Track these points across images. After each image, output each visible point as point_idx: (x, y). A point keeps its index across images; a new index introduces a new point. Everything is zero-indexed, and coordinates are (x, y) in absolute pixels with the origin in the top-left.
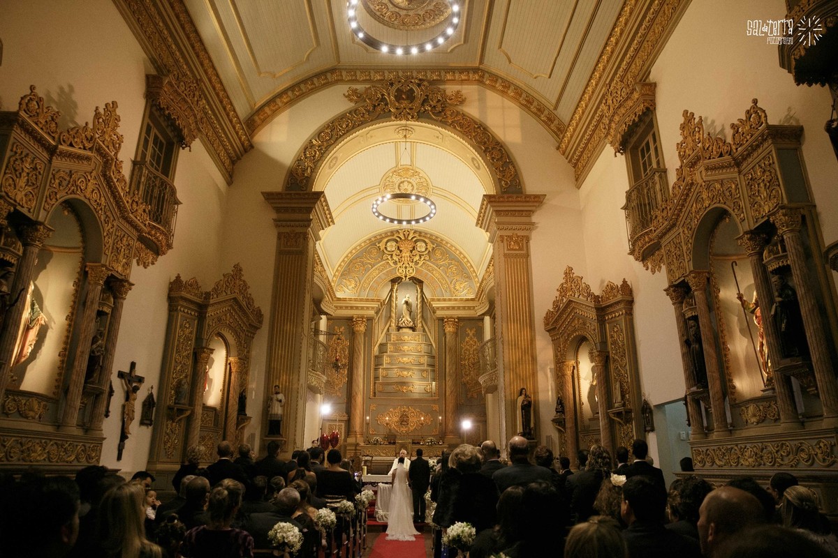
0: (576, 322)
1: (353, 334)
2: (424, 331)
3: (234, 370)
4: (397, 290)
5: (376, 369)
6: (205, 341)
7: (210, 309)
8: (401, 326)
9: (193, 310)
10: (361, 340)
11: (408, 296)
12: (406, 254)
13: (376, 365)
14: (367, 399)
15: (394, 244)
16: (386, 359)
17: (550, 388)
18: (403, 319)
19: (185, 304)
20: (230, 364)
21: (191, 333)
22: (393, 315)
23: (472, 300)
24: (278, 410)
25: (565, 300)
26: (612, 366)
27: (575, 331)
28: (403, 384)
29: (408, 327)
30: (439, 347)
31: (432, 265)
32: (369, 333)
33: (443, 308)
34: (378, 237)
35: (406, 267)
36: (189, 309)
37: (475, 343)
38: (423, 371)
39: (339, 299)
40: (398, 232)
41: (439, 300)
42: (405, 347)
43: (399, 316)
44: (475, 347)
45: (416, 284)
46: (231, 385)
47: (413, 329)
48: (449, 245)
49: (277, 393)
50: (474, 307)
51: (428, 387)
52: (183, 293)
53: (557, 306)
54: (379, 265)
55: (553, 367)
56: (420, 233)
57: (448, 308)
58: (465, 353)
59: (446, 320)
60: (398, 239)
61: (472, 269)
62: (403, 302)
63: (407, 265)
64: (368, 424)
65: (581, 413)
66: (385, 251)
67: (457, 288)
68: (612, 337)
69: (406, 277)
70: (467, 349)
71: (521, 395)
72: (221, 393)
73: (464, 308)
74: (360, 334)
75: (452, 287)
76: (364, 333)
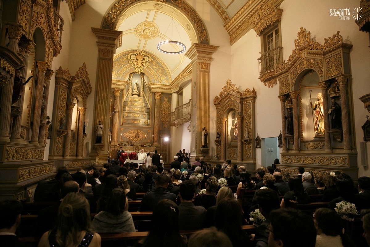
0: (230, 102)
1: (114, 97)
2: (144, 97)
3: (81, 113)
4: (132, 77)
5: (123, 113)
6: (72, 100)
7: (74, 84)
8: (134, 94)
9: (66, 84)
10: (118, 99)
11: (137, 80)
12: (140, 62)
13: (124, 111)
14: (120, 125)
15: (134, 56)
16: (127, 108)
17: (214, 128)
18: (135, 91)
19: (63, 81)
20: (79, 110)
21: (65, 95)
22: (130, 88)
23: (168, 85)
24: (101, 132)
25: (226, 93)
26: (244, 122)
27: (229, 106)
28: (136, 120)
29: (136, 95)
30: (152, 105)
31: (151, 68)
32: (121, 96)
33: (155, 88)
34: (127, 52)
35: (139, 68)
36: (65, 84)
37: (168, 104)
38: (144, 114)
40: (136, 51)
41: (154, 84)
42: (136, 104)
43: (133, 89)
44: (167, 106)
45: (141, 75)
46: (80, 120)
47: (139, 95)
48: (159, 60)
49: (100, 124)
50: (171, 89)
51: (146, 122)
52: (63, 76)
53: (222, 95)
54: (127, 65)
55: (216, 119)
56: (146, 52)
57: (157, 88)
59: (156, 93)
60: (137, 55)
61: (168, 72)
62: (135, 83)
63: (140, 67)
64: (121, 137)
65: (228, 138)
66: (130, 59)
67: (161, 79)
68: (245, 110)
69: (139, 72)
70: (164, 107)
71: (204, 130)
72: (75, 124)
73: (164, 89)
74: (118, 97)
75: (159, 78)
76: (119, 96)
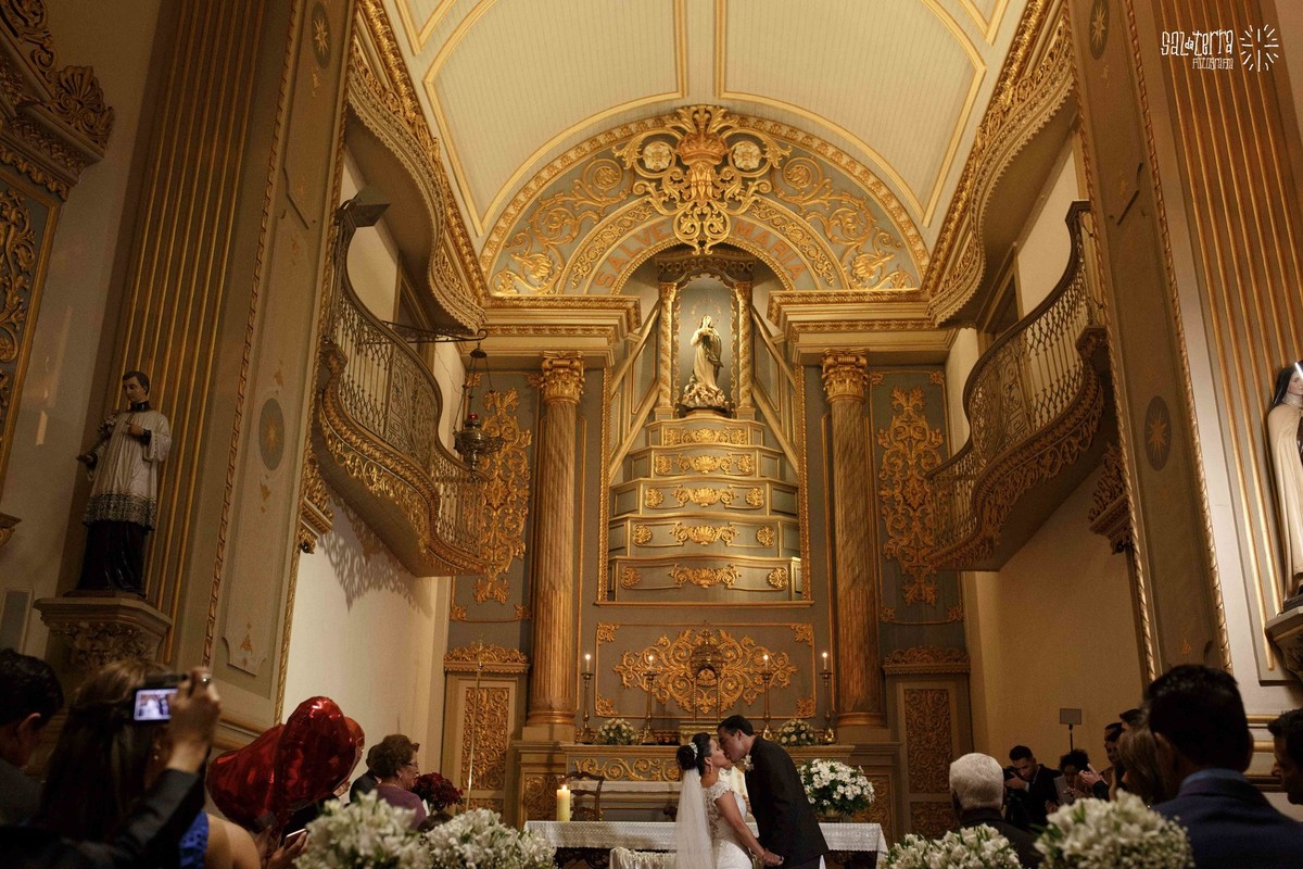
1: (542, 409)
2: (759, 415)
4: (675, 304)
5: (615, 524)
8: (691, 404)
11: (708, 320)
12: (702, 176)
13: (614, 511)
14: (587, 603)
15: (665, 148)
16: (644, 497)
18: (696, 386)
22: (666, 373)
23: (912, 297)
24: (131, 478)
28: (699, 561)
29: (710, 408)
30: (809, 453)
31: (780, 207)
32: (591, 410)
33: (819, 327)
34: (617, 133)
35: (702, 216)
37: (923, 432)
38: (760, 526)
39: (500, 304)
40: (675, 114)
42: (704, 460)
43: (684, 378)
44: (921, 446)
45: (732, 285)
47: (725, 411)
48: (831, 150)
49: (138, 407)
51: (778, 572)
54: (619, 211)
56: (743, 118)
57: (835, 326)
58: (893, 465)
59: (830, 361)
60: (678, 136)
61: (904, 217)
62: (695, 337)
63: (707, 210)
64: (587, 677)
66: (639, 171)
67: (861, 272)
69: (702, 244)
70: (896, 454)
73: (886, 325)
74: (563, 407)
75: (844, 269)
76: (578, 406)
